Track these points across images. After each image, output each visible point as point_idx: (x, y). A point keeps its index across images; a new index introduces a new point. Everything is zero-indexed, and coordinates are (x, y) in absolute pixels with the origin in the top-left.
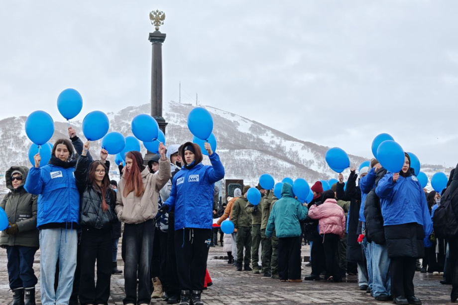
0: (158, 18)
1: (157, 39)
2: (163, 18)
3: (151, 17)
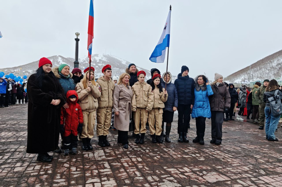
0: (78, 34)
1: (77, 40)
2: (79, 34)
3: (76, 34)
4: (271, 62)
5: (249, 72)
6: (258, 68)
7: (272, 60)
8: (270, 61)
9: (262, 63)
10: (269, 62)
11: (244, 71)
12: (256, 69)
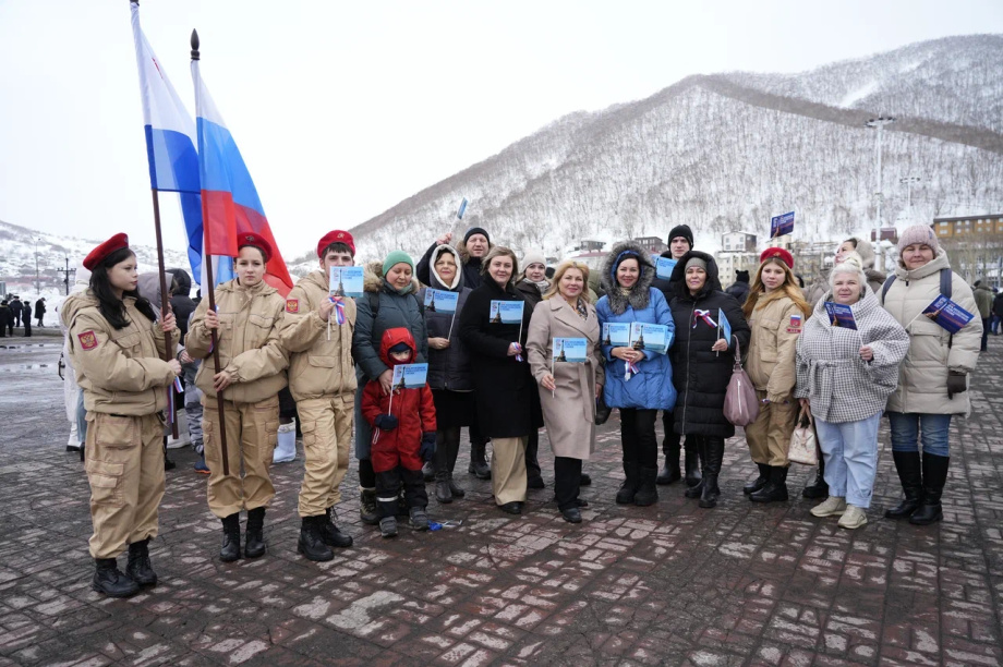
4: (436, 206)
5: (379, 233)
6: (404, 222)
7: (437, 202)
8: (433, 204)
9: (414, 207)
10: (429, 205)
11: (366, 232)
12: (398, 224)
